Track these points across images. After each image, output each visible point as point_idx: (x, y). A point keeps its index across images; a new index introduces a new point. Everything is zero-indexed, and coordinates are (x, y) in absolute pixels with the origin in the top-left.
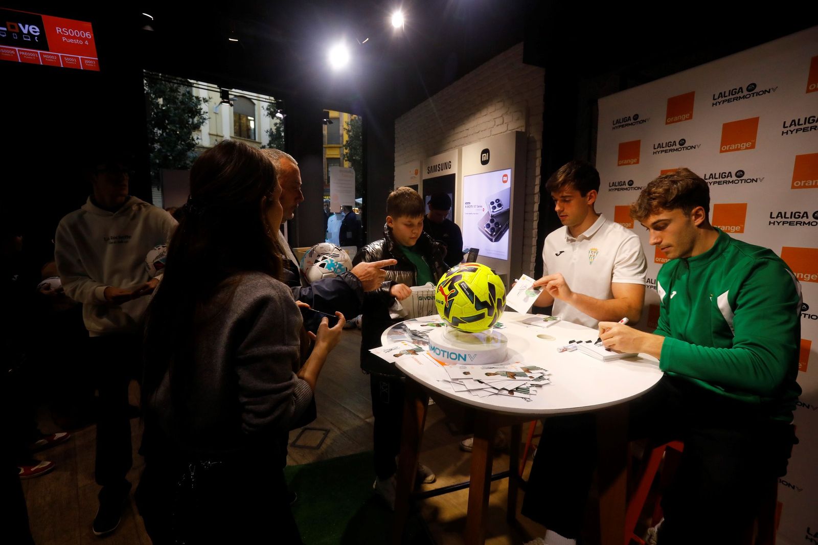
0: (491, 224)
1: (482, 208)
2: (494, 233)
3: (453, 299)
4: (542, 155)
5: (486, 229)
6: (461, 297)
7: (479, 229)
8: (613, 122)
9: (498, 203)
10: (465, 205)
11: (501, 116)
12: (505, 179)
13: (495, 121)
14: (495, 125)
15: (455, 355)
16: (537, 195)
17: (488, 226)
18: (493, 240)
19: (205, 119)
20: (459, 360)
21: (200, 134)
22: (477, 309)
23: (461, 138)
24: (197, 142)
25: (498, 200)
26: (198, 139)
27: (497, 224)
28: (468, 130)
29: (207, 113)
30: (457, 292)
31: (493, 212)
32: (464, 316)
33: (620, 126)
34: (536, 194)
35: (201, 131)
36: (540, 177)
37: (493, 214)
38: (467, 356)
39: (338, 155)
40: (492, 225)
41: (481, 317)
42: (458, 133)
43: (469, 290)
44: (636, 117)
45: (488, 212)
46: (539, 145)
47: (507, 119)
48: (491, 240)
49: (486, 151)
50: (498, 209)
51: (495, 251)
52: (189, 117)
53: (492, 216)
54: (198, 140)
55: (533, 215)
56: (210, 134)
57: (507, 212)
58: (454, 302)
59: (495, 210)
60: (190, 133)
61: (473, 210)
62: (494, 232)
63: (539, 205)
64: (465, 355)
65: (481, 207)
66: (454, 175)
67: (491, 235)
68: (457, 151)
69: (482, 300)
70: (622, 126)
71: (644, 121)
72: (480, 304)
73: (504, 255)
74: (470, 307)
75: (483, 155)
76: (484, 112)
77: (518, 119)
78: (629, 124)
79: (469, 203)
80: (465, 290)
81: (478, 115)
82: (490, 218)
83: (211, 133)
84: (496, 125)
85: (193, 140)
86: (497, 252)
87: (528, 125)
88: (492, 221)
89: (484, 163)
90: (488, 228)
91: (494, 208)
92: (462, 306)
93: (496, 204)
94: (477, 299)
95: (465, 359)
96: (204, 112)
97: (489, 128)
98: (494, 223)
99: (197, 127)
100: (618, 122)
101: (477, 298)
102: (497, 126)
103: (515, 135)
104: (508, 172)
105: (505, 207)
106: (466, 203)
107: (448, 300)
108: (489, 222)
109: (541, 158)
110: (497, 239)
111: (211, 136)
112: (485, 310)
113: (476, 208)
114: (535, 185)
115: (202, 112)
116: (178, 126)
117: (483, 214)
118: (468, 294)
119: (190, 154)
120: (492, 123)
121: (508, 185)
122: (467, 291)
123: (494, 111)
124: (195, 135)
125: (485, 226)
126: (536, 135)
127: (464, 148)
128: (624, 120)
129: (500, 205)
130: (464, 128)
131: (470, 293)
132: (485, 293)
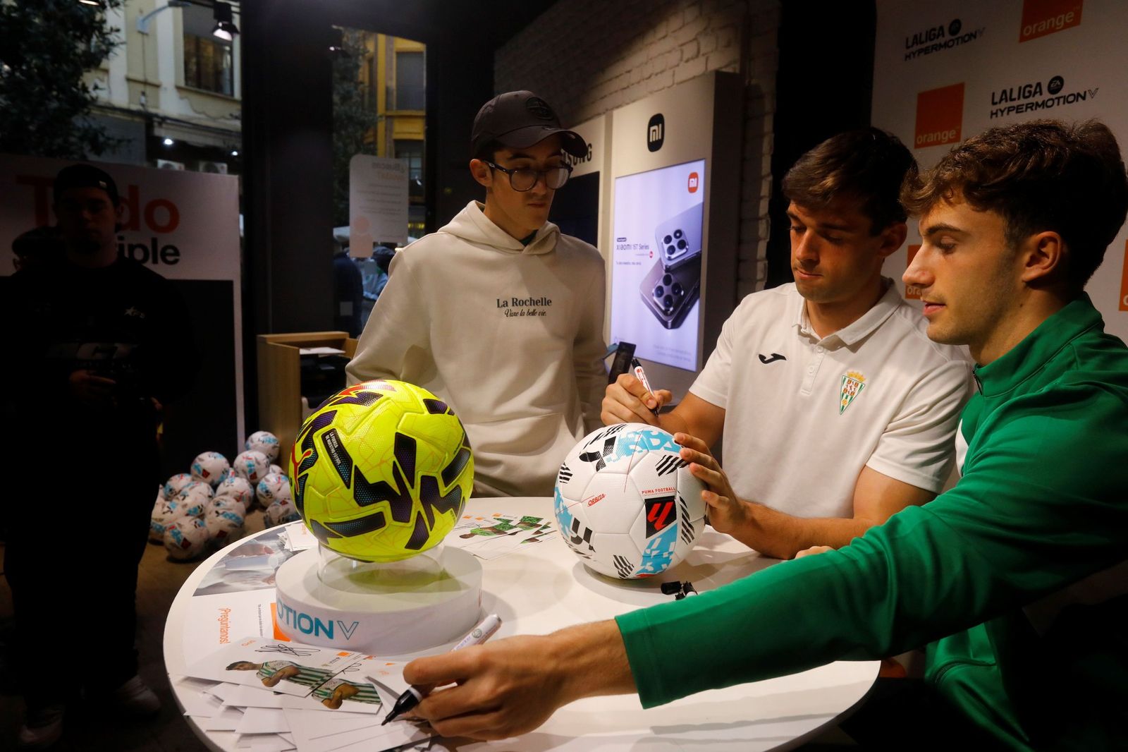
0: (665, 288)
1: (648, 251)
2: (671, 309)
3: (307, 475)
4: (776, 128)
5: (655, 299)
6: (324, 470)
7: (644, 299)
8: (907, 40)
9: (678, 240)
10: (616, 243)
11: (695, 39)
12: (693, 183)
13: (682, 52)
14: (681, 60)
15: (308, 621)
16: (764, 221)
17: (660, 291)
18: (670, 325)
19: (112, 44)
20: (317, 634)
21: (106, 78)
22: (361, 500)
23: (616, 91)
24: (94, 94)
25: (679, 233)
26: (96, 88)
27: (676, 288)
28: (629, 72)
29: (118, 30)
30: (316, 455)
31: (669, 259)
32: (332, 520)
33: (920, 51)
34: (761, 219)
35: (106, 71)
36: (770, 178)
37: (671, 263)
38: (335, 625)
39: (419, 133)
40: (667, 290)
41: (375, 522)
42: (610, 80)
43: (341, 451)
44: (956, 26)
45: (660, 259)
46: (769, 105)
47: (706, 44)
48: (665, 324)
49: (657, 120)
50: (678, 253)
51: (673, 350)
52: (76, 38)
53: (668, 269)
54: (98, 91)
55: (755, 267)
56: (129, 80)
57: (696, 259)
58: (308, 481)
59: (673, 256)
60: (78, 74)
61: (631, 255)
62: (670, 306)
63: (769, 245)
64: (331, 623)
65: (647, 247)
66: (597, 175)
67: (665, 312)
68: (602, 119)
69: (372, 478)
70: (926, 51)
71: (972, 36)
72: (366, 491)
73: (689, 360)
74: (342, 497)
75: (652, 128)
76: (662, 31)
77: (728, 45)
78: (941, 46)
79: (624, 239)
80: (333, 451)
81: (650, 38)
82: (664, 273)
83: (133, 76)
84: (685, 59)
85: (85, 89)
86: (677, 351)
87: (746, 56)
88: (667, 280)
89: (654, 146)
90: (659, 296)
91: (672, 250)
92: (324, 493)
93: (674, 242)
94: (359, 476)
95: (330, 634)
96: (112, 29)
97: (671, 68)
98: (670, 286)
99: (94, 60)
100: (917, 40)
101: (359, 474)
102: (687, 61)
103: (713, 79)
104: (699, 167)
105: (691, 250)
106: (620, 239)
107: (298, 477)
108: (661, 283)
109: (773, 135)
110: (677, 323)
111: (132, 84)
112: (384, 507)
113: (638, 251)
114: (761, 198)
115: (107, 27)
116: (47, 56)
117: (650, 264)
118: (338, 461)
119: (78, 121)
120: (676, 55)
121: (698, 198)
122: (336, 456)
123: (680, 28)
124: (89, 78)
125: (653, 291)
126: (764, 82)
127: (616, 113)
128: (931, 35)
129: (682, 245)
130: (619, 68)
131: (342, 458)
132: (382, 462)
